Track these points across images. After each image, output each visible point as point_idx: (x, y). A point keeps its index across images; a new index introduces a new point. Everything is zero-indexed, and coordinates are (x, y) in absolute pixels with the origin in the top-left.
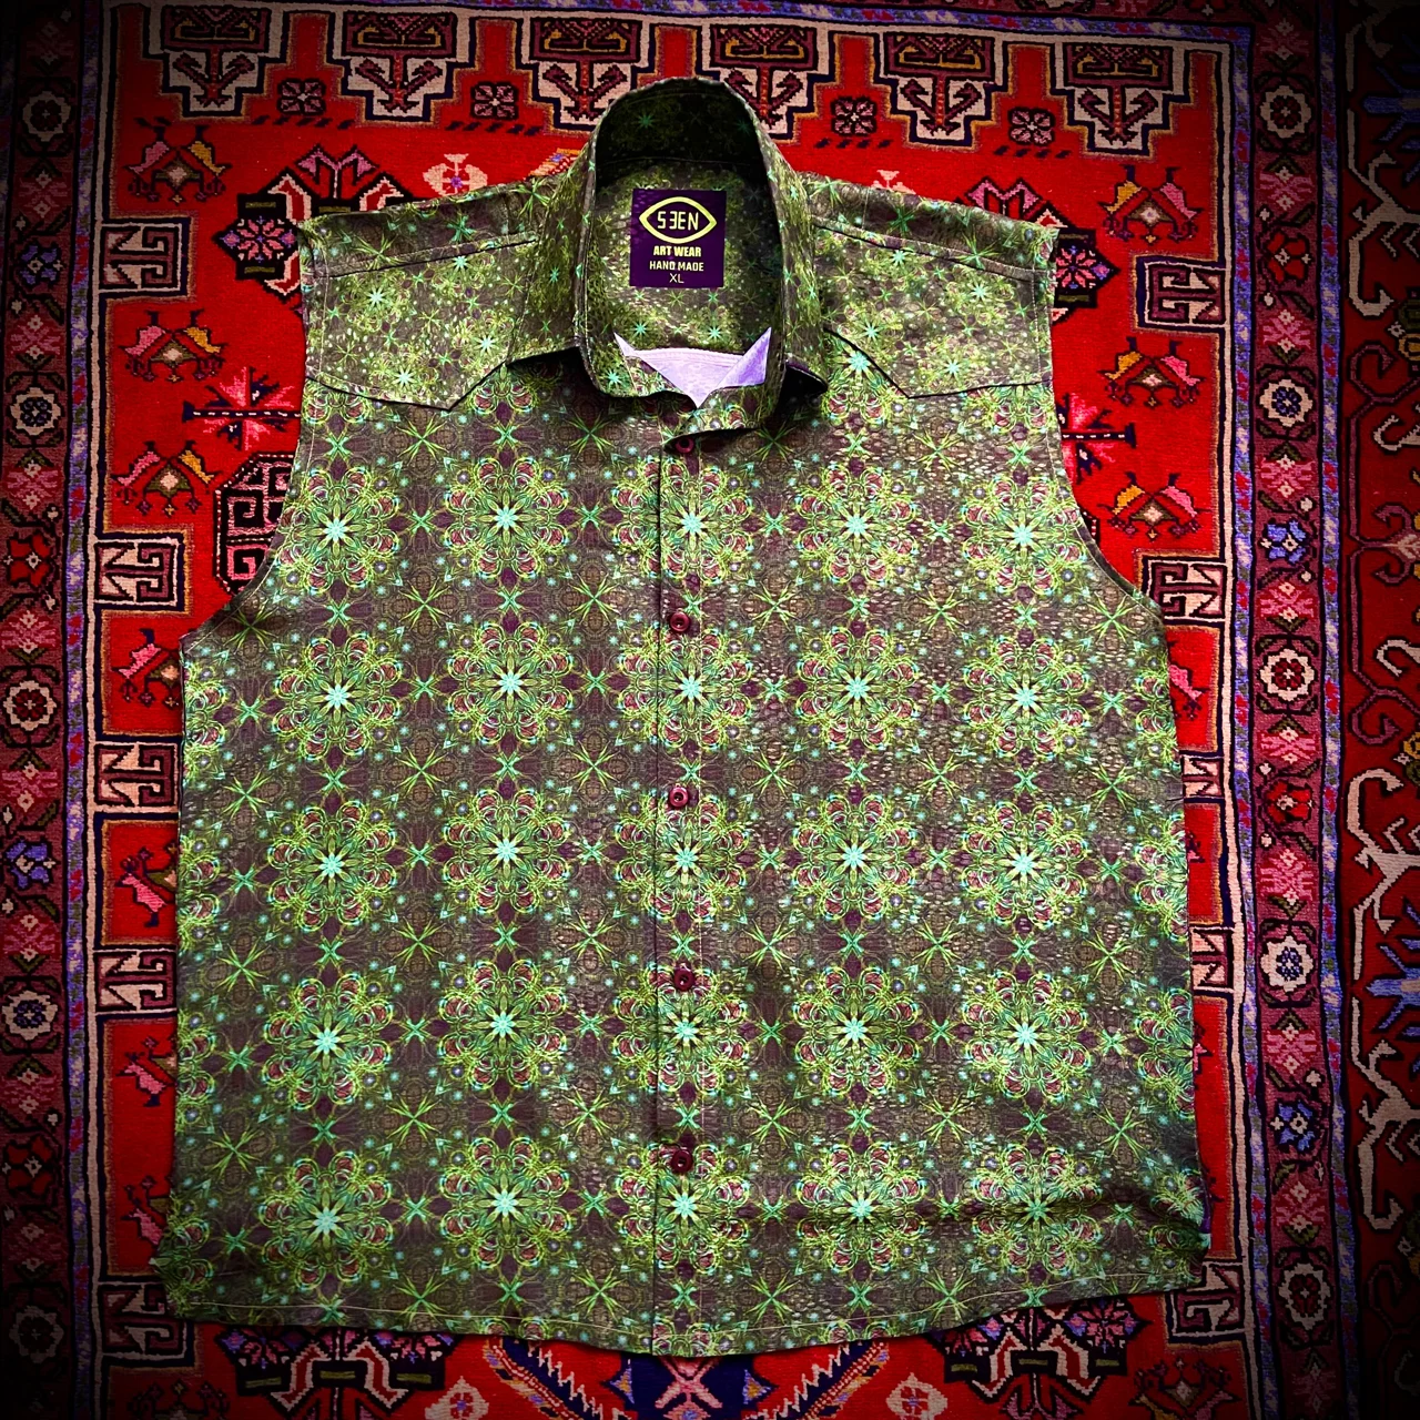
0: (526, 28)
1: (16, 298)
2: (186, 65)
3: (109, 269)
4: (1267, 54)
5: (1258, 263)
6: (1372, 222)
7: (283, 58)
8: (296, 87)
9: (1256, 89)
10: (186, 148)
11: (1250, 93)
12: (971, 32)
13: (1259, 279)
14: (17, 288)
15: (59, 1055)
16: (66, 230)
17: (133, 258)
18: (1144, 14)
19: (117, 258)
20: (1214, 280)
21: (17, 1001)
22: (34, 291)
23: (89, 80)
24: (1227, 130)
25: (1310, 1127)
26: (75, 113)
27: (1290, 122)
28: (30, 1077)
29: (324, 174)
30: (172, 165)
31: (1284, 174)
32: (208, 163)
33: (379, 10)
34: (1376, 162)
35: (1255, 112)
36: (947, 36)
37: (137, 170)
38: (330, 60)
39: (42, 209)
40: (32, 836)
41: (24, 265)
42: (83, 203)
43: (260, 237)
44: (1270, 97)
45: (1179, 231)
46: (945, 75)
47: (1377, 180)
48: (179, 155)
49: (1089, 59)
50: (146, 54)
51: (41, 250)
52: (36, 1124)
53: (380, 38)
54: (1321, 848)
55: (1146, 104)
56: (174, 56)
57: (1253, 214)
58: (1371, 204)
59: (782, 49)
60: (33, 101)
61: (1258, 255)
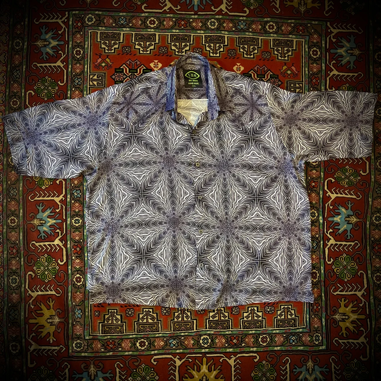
0: (169, 36)
1: (73, 88)
2: (105, 44)
3: (90, 82)
4: (312, 42)
5: (310, 82)
6: (331, 74)
7: (123, 42)
8: (126, 48)
9: (309, 48)
10: (105, 60)
11: (308, 49)
12: (255, 37)
13: (310, 85)
14: (73, 86)
15: (82, 229)
16: (83, 75)
17: (95, 80)
18: (288, 33)
19: (92, 80)
20: (301, 85)
21: (75, 219)
22: (77, 86)
23: (86, 46)
24: (304, 56)
25: (316, 245)
26: (84, 52)
27: (316, 55)
28: (77, 233)
29: (131, 64)
30: (102, 63)
31: (315, 65)
32: (109, 62)
33: (141, 33)
34: (332, 62)
35: (309, 52)
36: (250, 37)
37: (96, 64)
38: (132, 42)
39: (78, 71)
40: (78, 189)
41: (75, 81)
42: (86, 70)
43: (119, 76)
44: (312, 50)
45: (295, 76)
46: (249, 45)
47: (333, 66)
48: (104, 61)
49: (277, 42)
50: (97, 41)
51: (78, 79)
52: (79, 242)
53: (142, 38)
54: (320, 193)
55: (288, 51)
56: (102, 42)
57: (309, 72)
58: (331, 70)
59: (218, 40)
60: (76, 50)
61: (310, 80)
